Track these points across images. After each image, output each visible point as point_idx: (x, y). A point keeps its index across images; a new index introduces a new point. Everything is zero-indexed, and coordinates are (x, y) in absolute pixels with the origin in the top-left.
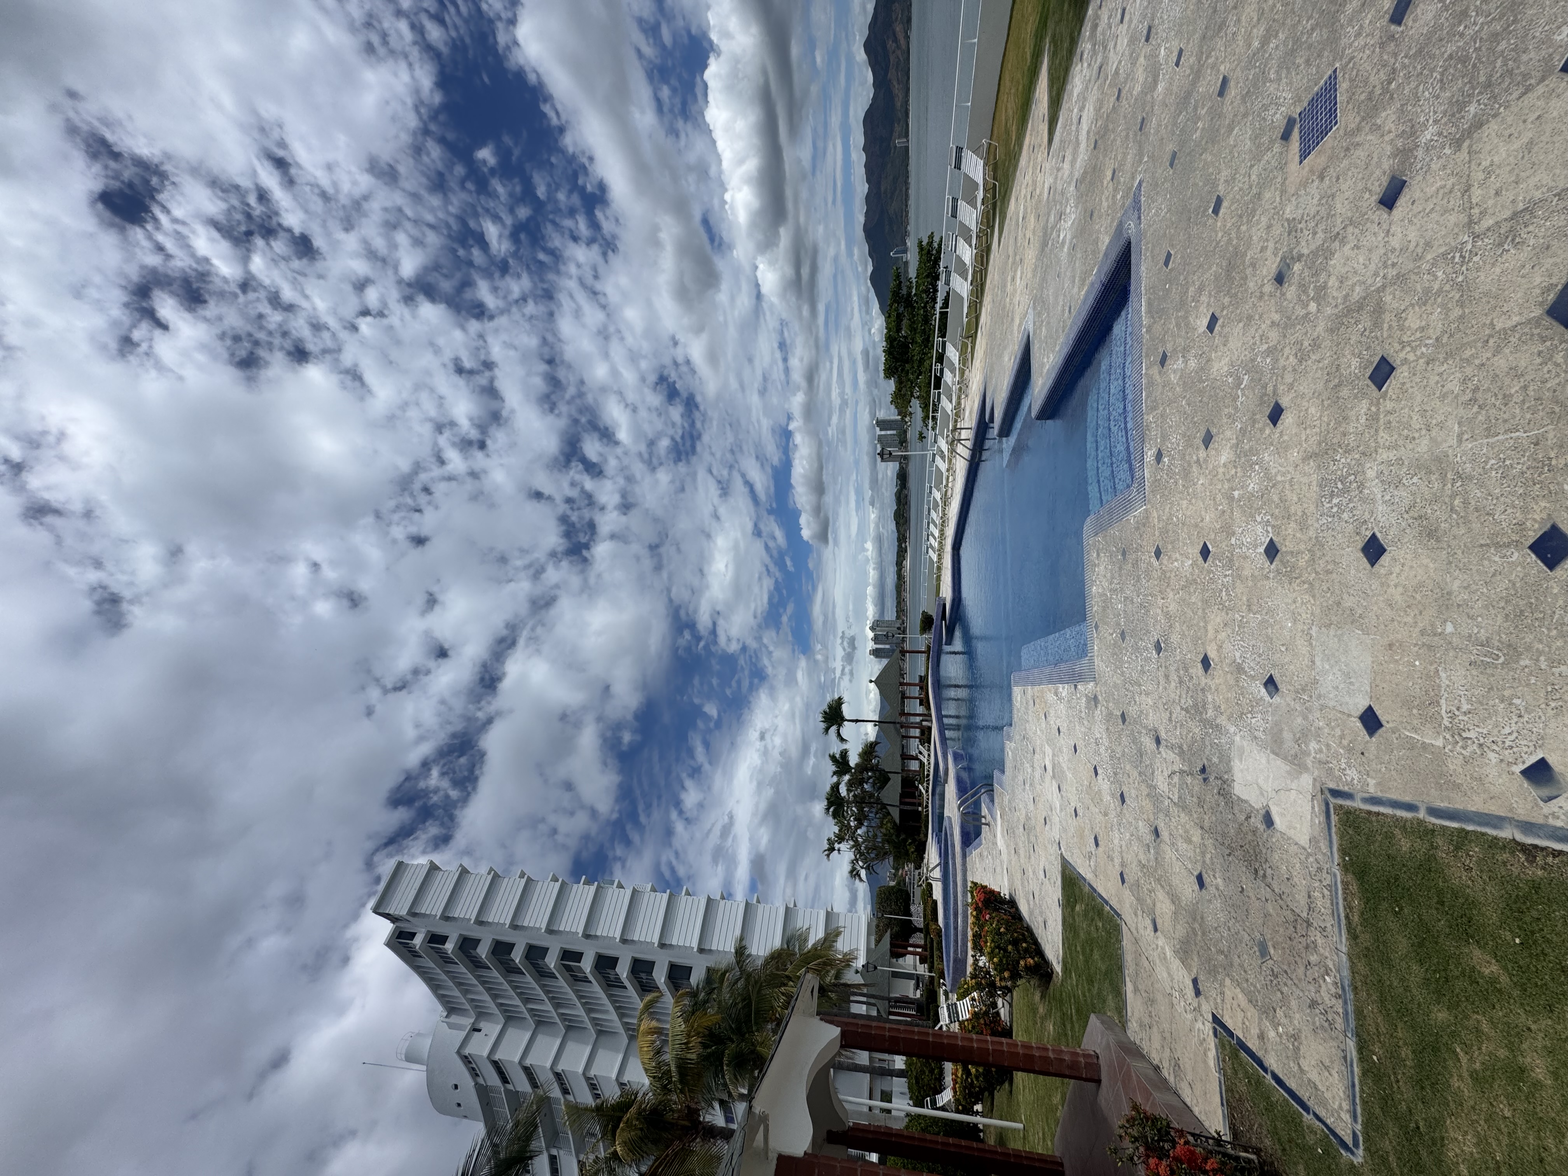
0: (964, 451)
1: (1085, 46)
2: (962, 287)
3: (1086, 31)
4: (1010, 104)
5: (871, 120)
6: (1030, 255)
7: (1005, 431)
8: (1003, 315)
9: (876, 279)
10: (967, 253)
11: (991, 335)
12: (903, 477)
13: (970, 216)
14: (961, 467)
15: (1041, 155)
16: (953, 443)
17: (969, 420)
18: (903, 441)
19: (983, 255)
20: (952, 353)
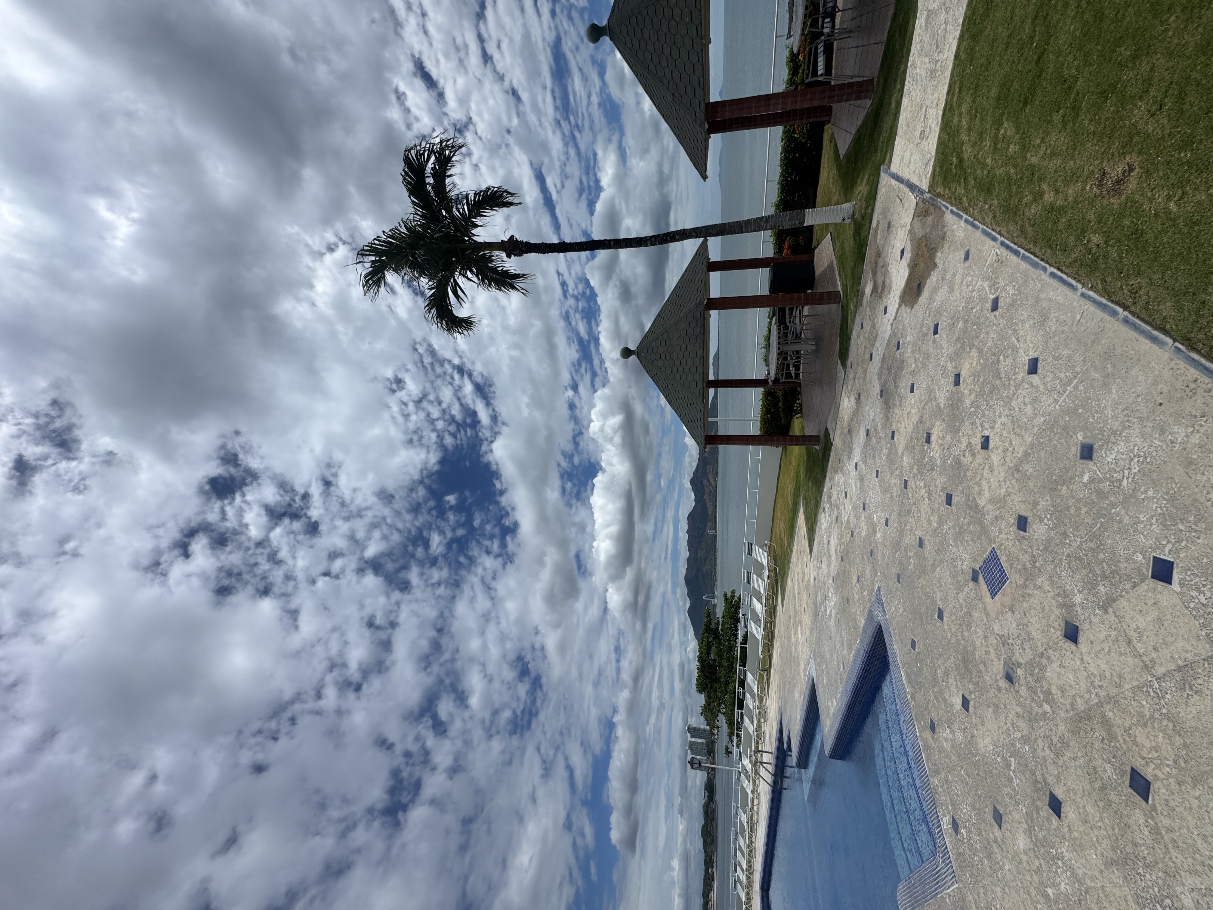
0: (766, 774)
1: (825, 504)
2: (757, 631)
3: (825, 498)
4: (781, 526)
5: (692, 517)
6: (807, 619)
7: (803, 762)
8: (790, 659)
9: (692, 612)
10: (759, 609)
11: (782, 672)
12: (710, 788)
13: (760, 585)
14: (765, 791)
15: (806, 557)
16: (757, 763)
17: (769, 745)
18: (710, 751)
19: (771, 612)
20: (752, 682)
